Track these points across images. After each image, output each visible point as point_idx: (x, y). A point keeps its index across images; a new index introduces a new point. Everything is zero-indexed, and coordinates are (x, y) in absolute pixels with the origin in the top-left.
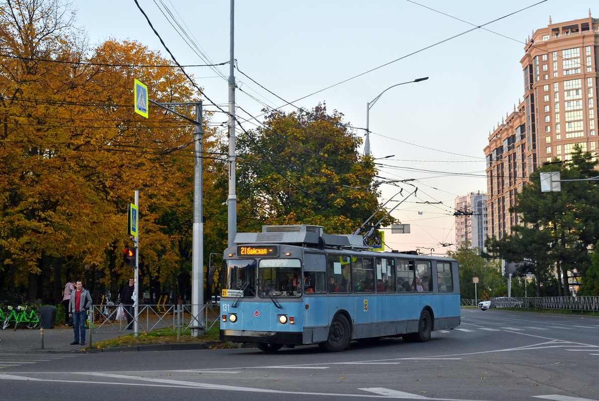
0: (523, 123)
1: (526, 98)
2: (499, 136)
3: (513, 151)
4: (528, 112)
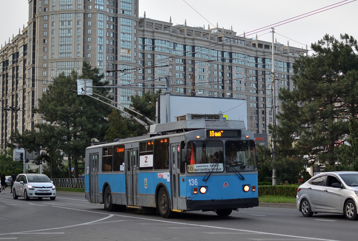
0: (26, 43)
1: (29, 24)
2: (6, 52)
3: (17, 64)
4: (30, 35)
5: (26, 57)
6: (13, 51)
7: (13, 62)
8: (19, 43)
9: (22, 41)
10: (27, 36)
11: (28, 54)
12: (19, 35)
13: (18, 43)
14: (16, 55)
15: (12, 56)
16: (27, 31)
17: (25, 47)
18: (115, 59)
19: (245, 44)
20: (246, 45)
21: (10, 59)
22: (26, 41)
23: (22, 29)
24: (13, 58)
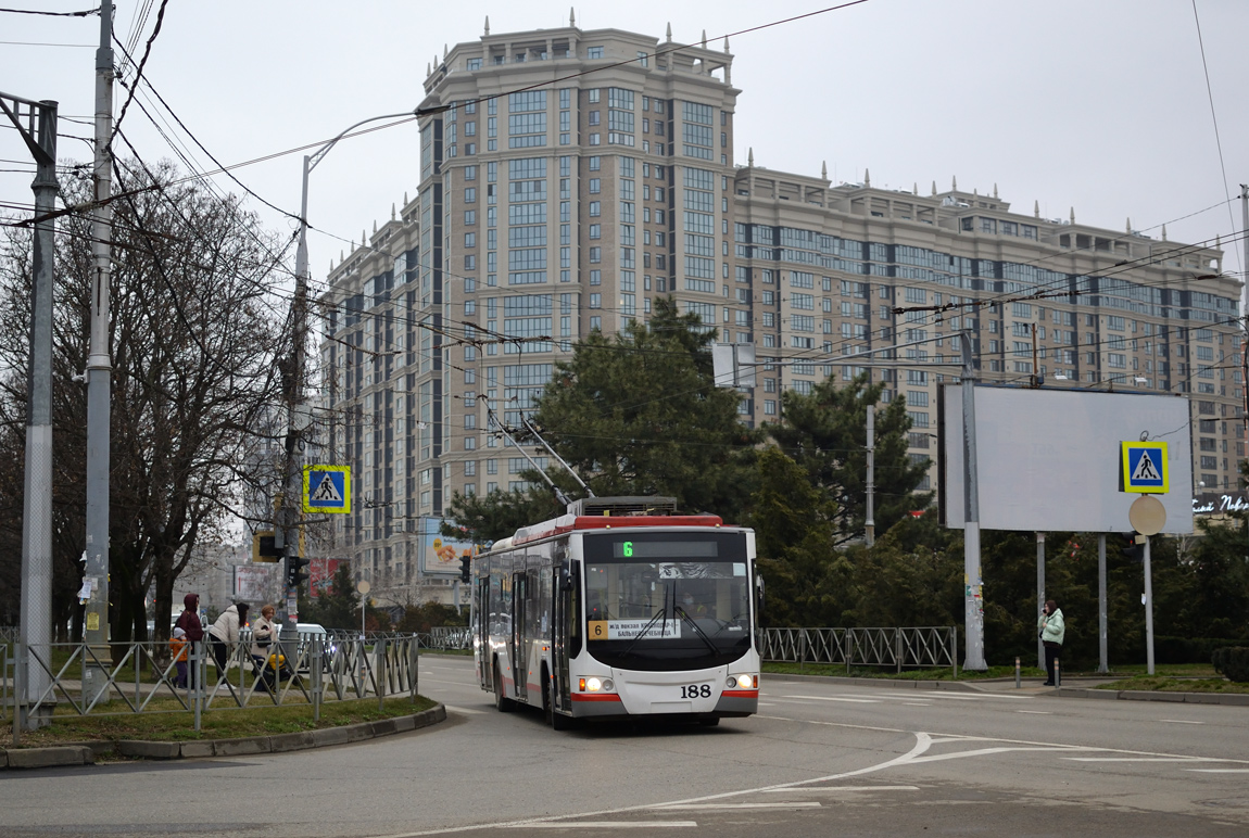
0: (414, 246)
1: (423, 190)
2: (355, 272)
3: (386, 306)
4: (426, 220)
5: (413, 284)
6: (376, 270)
7: (378, 300)
8: (394, 247)
9: (402, 240)
10: (416, 226)
11: (421, 276)
12: (392, 223)
13: (390, 247)
14: (384, 280)
15: (372, 282)
16: (414, 212)
17: (412, 256)
18: (668, 287)
19: (1039, 237)
20: (1043, 240)
21: (369, 290)
22: (414, 241)
24: (377, 289)
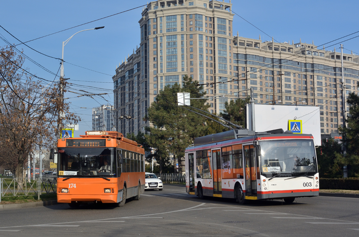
1: (141, 45)
2: (123, 69)
3: (132, 79)
4: (142, 54)
5: (139, 72)
6: (129, 68)
7: (129, 77)
9: (136, 59)
10: (140, 55)
11: (141, 70)
12: (133, 54)
13: (132, 61)
14: (131, 71)
16: (139, 51)
17: (139, 64)
18: (213, 72)
22: (139, 60)
23: (135, 50)
24: (129, 74)
